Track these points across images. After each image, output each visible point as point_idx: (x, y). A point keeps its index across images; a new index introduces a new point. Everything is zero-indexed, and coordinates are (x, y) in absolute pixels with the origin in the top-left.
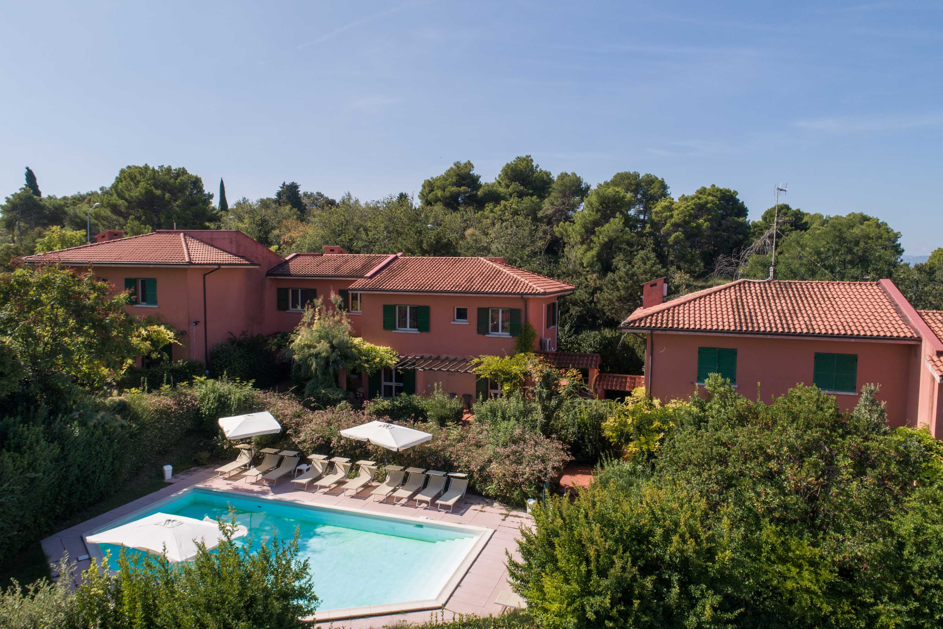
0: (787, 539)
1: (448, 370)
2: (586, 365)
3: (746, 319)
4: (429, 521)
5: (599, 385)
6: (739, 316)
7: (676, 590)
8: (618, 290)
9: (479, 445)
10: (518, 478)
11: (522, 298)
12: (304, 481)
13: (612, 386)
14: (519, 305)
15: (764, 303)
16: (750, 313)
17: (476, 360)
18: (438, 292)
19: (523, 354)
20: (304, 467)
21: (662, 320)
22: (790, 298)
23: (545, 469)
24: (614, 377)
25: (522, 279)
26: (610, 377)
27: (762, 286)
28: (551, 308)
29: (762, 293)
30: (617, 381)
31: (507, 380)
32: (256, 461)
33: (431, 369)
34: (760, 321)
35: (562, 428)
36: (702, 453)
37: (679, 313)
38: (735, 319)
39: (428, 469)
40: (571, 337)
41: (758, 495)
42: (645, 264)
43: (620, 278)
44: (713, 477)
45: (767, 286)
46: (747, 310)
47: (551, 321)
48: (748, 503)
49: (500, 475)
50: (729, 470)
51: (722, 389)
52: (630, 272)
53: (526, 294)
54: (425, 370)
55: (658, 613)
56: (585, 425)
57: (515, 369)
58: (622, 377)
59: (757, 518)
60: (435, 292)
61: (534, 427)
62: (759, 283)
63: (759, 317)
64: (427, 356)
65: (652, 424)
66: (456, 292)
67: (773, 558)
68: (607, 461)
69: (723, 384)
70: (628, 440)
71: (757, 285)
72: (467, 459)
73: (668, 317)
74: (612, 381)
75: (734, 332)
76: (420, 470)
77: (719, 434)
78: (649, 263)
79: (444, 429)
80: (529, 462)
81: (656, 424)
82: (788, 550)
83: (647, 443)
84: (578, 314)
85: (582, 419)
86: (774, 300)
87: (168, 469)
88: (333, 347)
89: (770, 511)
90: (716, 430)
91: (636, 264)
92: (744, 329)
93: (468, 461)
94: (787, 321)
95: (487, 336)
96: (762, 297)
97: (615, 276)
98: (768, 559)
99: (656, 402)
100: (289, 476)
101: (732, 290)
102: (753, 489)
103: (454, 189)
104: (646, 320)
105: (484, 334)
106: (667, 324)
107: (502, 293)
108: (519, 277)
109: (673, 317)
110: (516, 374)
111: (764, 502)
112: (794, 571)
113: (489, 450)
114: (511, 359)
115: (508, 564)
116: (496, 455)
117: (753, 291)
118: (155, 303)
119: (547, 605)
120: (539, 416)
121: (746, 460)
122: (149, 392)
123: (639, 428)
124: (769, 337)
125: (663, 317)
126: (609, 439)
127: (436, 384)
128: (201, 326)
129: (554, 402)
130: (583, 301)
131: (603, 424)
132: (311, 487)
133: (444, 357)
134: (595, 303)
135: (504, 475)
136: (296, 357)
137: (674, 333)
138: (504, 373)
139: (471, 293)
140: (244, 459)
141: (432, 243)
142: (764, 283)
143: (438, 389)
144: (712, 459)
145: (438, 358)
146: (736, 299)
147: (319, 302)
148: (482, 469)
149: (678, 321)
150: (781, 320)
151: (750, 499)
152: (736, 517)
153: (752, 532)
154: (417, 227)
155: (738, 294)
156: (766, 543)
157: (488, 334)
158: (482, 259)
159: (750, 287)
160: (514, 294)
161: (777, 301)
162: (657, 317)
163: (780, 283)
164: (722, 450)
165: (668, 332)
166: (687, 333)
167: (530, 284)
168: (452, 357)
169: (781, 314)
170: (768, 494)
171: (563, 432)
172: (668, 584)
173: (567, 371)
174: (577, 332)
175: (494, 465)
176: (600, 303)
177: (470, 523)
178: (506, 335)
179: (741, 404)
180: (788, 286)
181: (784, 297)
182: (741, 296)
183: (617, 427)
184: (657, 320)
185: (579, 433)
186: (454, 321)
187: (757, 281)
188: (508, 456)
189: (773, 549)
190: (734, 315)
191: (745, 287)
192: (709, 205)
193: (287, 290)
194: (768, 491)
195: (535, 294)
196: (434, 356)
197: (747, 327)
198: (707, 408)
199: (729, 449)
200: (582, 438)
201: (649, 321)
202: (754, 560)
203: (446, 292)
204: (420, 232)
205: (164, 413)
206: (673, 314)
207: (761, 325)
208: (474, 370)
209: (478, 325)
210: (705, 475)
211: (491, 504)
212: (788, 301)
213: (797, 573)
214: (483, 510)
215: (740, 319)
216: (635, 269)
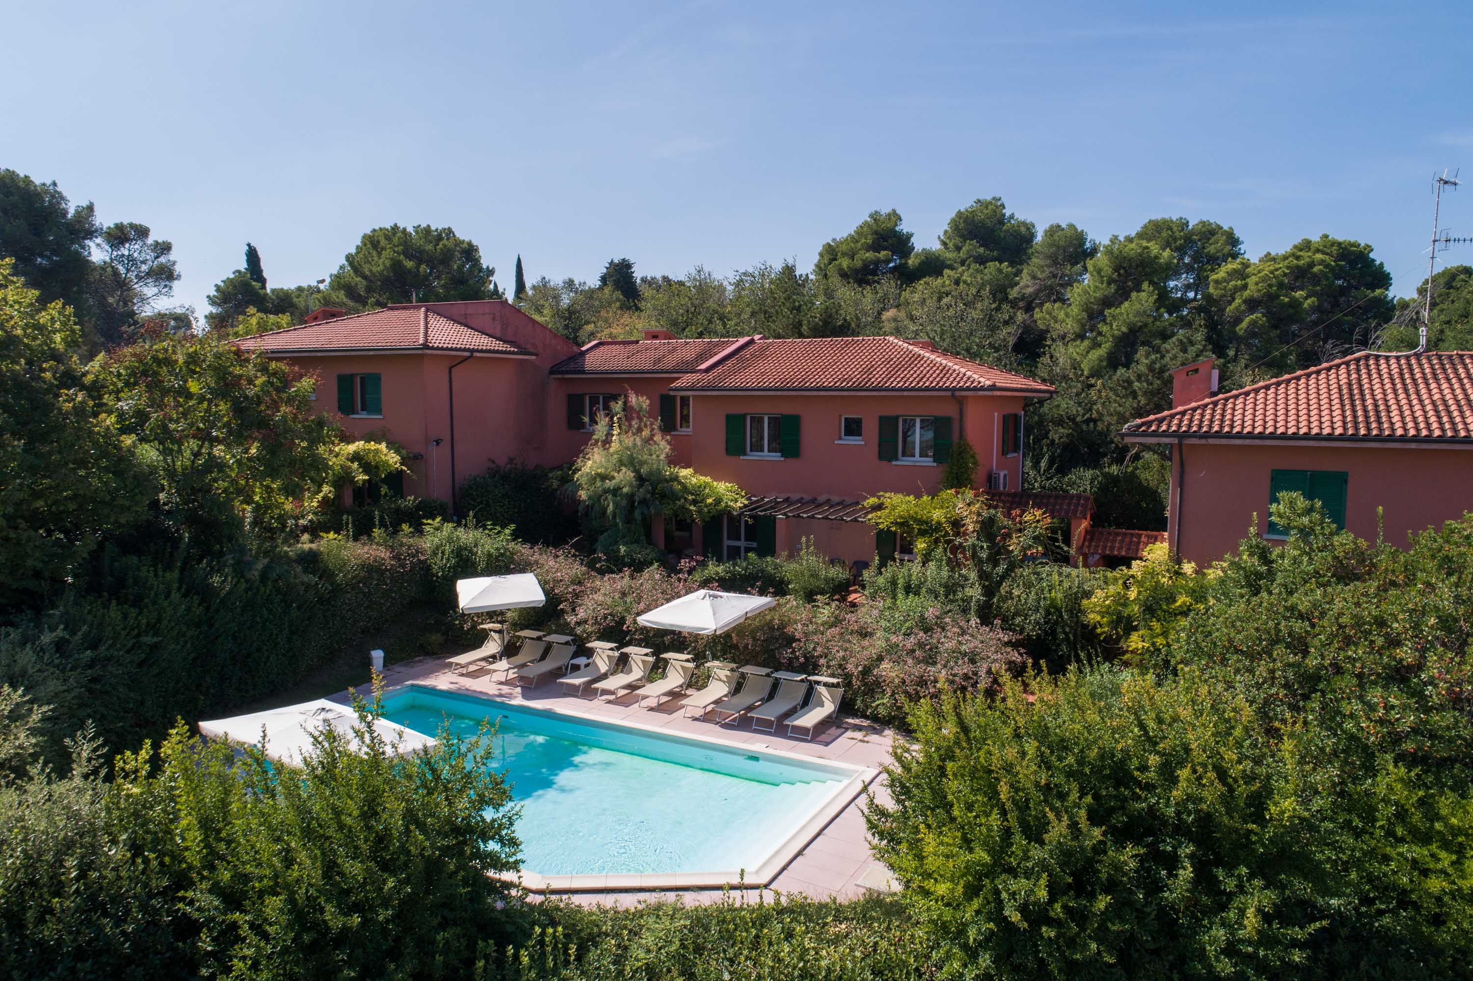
0: (1433, 795)
1: (826, 518)
2: (1067, 512)
3: (1367, 417)
4: (770, 751)
5: (1089, 547)
6: (1354, 411)
7: (1186, 873)
8: (1134, 395)
9: (864, 634)
10: (928, 688)
11: (953, 395)
12: (577, 681)
13: (1112, 548)
14: (948, 410)
15: (1406, 391)
16: (1376, 406)
17: (872, 501)
18: (812, 389)
19: (953, 491)
20: (582, 661)
21: (1201, 421)
22: (1460, 380)
23: (975, 674)
24: (1118, 534)
25: (956, 367)
26: (1110, 534)
27: (1403, 361)
28: (1010, 423)
29: (1401, 374)
30: (1122, 542)
31: (922, 533)
32: (510, 650)
33: (799, 516)
34: (1396, 419)
35: (1017, 614)
36: (1257, 630)
37: (1234, 410)
38: (1344, 417)
39: (777, 670)
40: (1051, 478)
41: (1372, 708)
42: (1185, 351)
43: (1139, 378)
44: (1278, 674)
45: (1413, 361)
46: (1369, 402)
47: (1010, 444)
48: (1349, 725)
49: (897, 681)
50: (1312, 662)
51: (1305, 520)
52: (1157, 366)
53: (961, 389)
54: (788, 517)
55: (1149, 914)
56: (1058, 610)
57: (937, 515)
58: (1132, 535)
59: (1368, 755)
60: (807, 389)
61: (965, 611)
62: (1398, 358)
63: (1395, 413)
64: (795, 496)
65: (1175, 601)
66: (842, 389)
67: (1400, 831)
68: (1091, 666)
69: (1309, 511)
70: (1130, 629)
71: (1392, 361)
72: (841, 654)
73: (1213, 416)
74: (1114, 541)
75: (1342, 437)
76: (764, 671)
77: (1293, 600)
78: (1192, 351)
79: (809, 606)
80: (948, 662)
81: (1182, 600)
82: (1433, 816)
83: (1165, 634)
84: (1064, 440)
85: (1053, 600)
86: (1427, 385)
87: (378, 655)
88: (641, 479)
89: (1396, 739)
90: (1291, 593)
91: (1168, 352)
92: (1363, 432)
93: (844, 658)
94: (1451, 418)
95: (894, 463)
96: (1403, 380)
97: (1130, 374)
98: (1390, 833)
99: (1188, 568)
100: (560, 672)
101: (1343, 370)
102: (1361, 698)
103: (869, 255)
104: (1171, 421)
105: (890, 461)
106: (1210, 427)
107: (920, 389)
108: (950, 364)
109: (1223, 416)
110: (939, 523)
111: (1381, 722)
112: (1446, 859)
113: (879, 643)
114: (933, 498)
115: (866, 811)
116: (892, 648)
117: (1384, 371)
118: (379, 411)
119: (929, 884)
120: (975, 592)
121: (1348, 641)
122: (356, 539)
123: (1150, 609)
124: (1413, 446)
125: (1202, 416)
126: (1095, 627)
127: (804, 539)
128: (446, 447)
129: (1001, 569)
130: (1072, 419)
131: (1085, 602)
132: (587, 692)
133: (822, 499)
134: (1095, 421)
135: (904, 682)
136: (583, 495)
137: (1224, 441)
138: (920, 521)
139: (867, 390)
140: (492, 647)
141: (817, 324)
142: (1407, 358)
143: (808, 547)
144: (1277, 642)
145: (813, 501)
146: (1350, 384)
147: (617, 407)
148: (867, 671)
149: (1233, 421)
150: (1439, 417)
151: (1352, 716)
152: (1322, 750)
153: (1355, 780)
154: (794, 301)
155: (1354, 376)
156: (1386, 801)
157: (897, 459)
158: (891, 339)
159: (1378, 365)
160: (940, 389)
161: (1433, 386)
162: (1192, 416)
163: (1439, 357)
164: (1299, 626)
165: (1211, 441)
166: (1248, 442)
167: (969, 374)
168: (835, 499)
169: (1441, 408)
170: (1393, 707)
171: (1018, 620)
172: (1172, 863)
173: (1023, 512)
174: (1063, 471)
175: (885, 665)
176: (1103, 421)
177: (838, 758)
178: (928, 462)
179: (1342, 545)
180: (1457, 361)
181: (1448, 380)
182: (1359, 380)
183: (1109, 607)
184: (1191, 421)
185: (1046, 623)
186: (840, 439)
187: (1394, 354)
188: (913, 651)
189: (1401, 815)
190: (1343, 411)
191: (1367, 366)
192: (1316, 269)
193: (581, 397)
194: (1393, 701)
195: (975, 389)
196: (807, 497)
197: (1369, 429)
198: (1274, 557)
199: (1313, 626)
200: (1053, 632)
201: (1176, 422)
202: (1358, 834)
203: (825, 389)
204: (798, 309)
205: (372, 570)
206: (1224, 410)
207: (1398, 425)
208: (870, 516)
209: (880, 445)
210: (1262, 671)
211: (879, 732)
212: (1456, 386)
213: (1453, 863)
214: (866, 739)
215: (1355, 417)
216: (1167, 359)
